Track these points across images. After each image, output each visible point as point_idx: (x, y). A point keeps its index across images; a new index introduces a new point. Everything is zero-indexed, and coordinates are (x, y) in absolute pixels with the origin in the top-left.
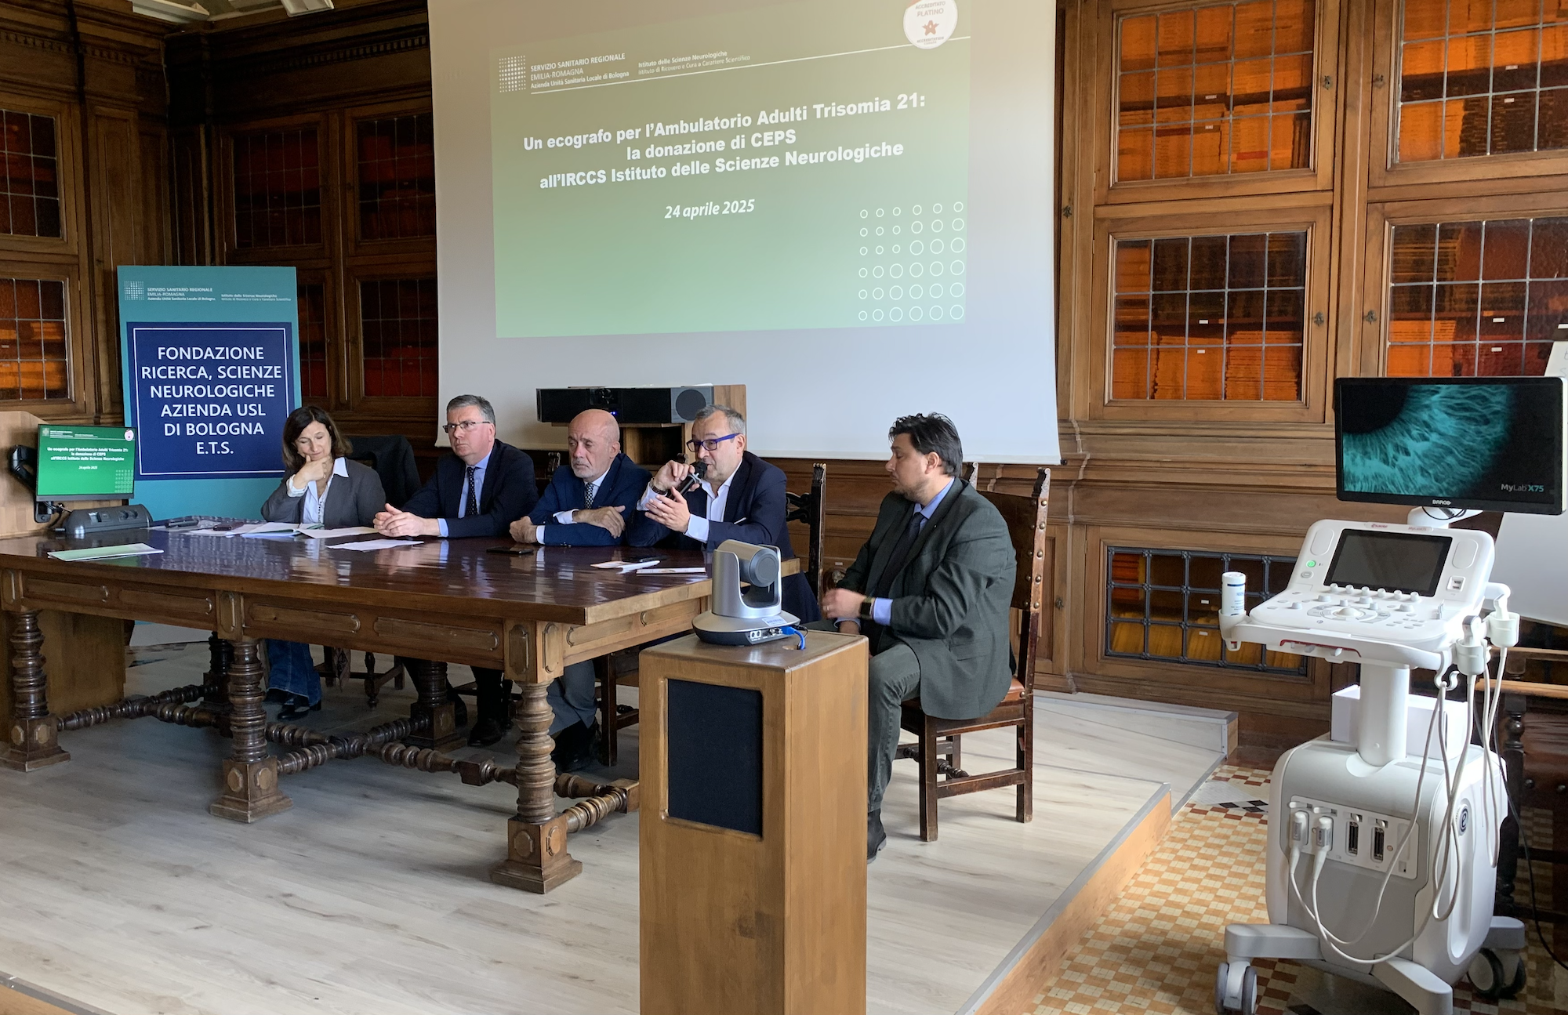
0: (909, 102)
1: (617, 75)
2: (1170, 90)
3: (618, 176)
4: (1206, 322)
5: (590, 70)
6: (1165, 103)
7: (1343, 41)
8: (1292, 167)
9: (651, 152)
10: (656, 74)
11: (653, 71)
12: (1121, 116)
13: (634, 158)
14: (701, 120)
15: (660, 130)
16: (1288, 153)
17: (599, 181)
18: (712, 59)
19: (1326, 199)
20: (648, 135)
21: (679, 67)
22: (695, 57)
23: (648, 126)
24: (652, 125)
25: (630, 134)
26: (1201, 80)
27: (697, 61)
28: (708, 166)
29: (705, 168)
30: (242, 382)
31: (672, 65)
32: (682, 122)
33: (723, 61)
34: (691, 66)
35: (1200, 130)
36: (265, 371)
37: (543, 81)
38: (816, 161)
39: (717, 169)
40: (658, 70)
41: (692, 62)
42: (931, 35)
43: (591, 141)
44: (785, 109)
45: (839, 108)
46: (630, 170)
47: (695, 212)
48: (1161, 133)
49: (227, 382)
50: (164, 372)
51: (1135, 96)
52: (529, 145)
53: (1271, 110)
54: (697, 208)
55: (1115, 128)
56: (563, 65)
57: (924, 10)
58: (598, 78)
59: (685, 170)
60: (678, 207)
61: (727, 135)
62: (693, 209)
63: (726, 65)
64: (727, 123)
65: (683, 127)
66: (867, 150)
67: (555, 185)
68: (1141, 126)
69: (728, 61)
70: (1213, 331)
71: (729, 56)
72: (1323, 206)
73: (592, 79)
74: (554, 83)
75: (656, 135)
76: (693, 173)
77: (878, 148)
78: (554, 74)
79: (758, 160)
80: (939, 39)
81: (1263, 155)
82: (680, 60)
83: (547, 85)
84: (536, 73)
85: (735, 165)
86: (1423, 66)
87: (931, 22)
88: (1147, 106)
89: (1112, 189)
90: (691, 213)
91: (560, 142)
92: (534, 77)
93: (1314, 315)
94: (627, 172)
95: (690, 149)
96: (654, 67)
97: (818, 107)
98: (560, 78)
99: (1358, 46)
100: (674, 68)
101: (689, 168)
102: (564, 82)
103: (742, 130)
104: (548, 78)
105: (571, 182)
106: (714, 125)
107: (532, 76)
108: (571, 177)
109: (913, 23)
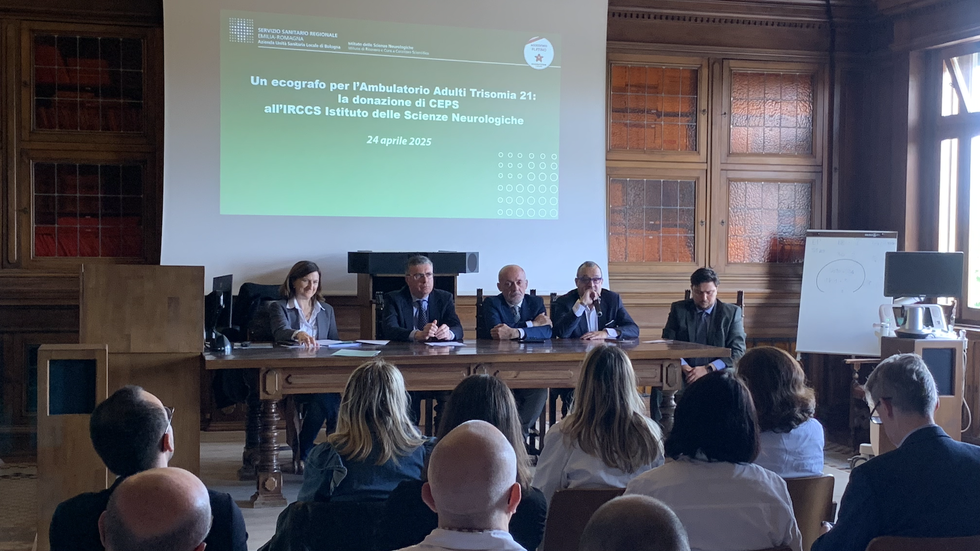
0: (527, 97)
1: (330, 47)
2: (634, 105)
3: (330, 112)
4: (653, 223)
5: (308, 39)
6: (633, 111)
7: (710, 94)
8: (689, 149)
9: (356, 100)
10: (361, 52)
11: (359, 49)
13: (343, 101)
14: (395, 86)
15: (364, 87)
16: (685, 142)
17: (315, 113)
18: (403, 50)
20: (354, 89)
21: (378, 50)
22: (390, 46)
23: (354, 83)
24: (358, 83)
25: (340, 86)
26: (649, 103)
27: (393, 49)
28: (399, 115)
29: (397, 115)
32: (380, 84)
33: (410, 52)
34: (388, 51)
35: (649, 126)
37: (270, 40)
38: (472, 121)
39: (406, 117)
40: (363, 49)
41: (388, 48)
42: (539, 62)
43: (309, 86)
44: (452, 88)
45: (486, 93)
46: (340, 109)
47: (390, 141)
48: (631, 125)
51: (619, 105)
52: (255, 81)
53: (680, 121)
54: (391, 139)
55: (610, 121)
56: (286, 32)
57: (535, 48)
58: (316, 46)
59: (383, 115)
60: (377, 137)
61: (414, 97)
62: (388, 139)
63: (412, 55)
64: (412, 90)
65: (381, 88)
66: (503, 119)
67: (278, 112)
68: (622, 121)
69: (414, 53)
70: (657, 228)
71: (415, 50)
72: (703, 169)
73: (310, 45)
74: (278, 43)
75: (361, 89)
76: (388, 117)
77: (509, 119)
78: (278, 37)
79: (434, 115)
80: (544, 65)
81: (675, 142)
82: (379, 46)
83: (271, 43)
84: (263, 34)
85: (418, 116)
87: (539, 55)
88: (625, 111)
89: (609, 152)
90: (387, 141)
91: (283, 83)
92: (261, 36)
93: (700, 221)
94: (338, 110)
95: (387, 102)
96: (361, 47)
97: (473, 90)
98: (284, 41)
100: (375, 50)
101: (385, 114)
102: (287, 44)
103: (423, 96)
104: (273, 39)
105: (291, 111)
106: (403, 90)
107: (259, 34)
108: (291, 108)
109: (530, 53)
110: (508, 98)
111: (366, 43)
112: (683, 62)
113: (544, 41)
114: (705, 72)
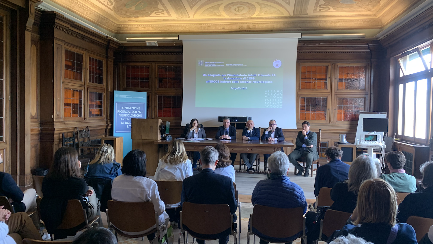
0: (274, 75)
1: (222, 66)
3: (221, 82)
4: (313, 109)
5: (217, 64)
6: (308, 78)
7: (331, 73)
8: (325, 89)
9: (228, 78)
10: (229, 66)
13: (225, 79)
15: (230, 75)
16: (324, 87)
17: (218, 82)
18: (240, 65)
19: (329, 93)
20: (228, 76)
23: (228, 74)
25: (224, 75)
26: (312, 76)
29: (238, 82)
30: (136, 114)
32: (234, 74)
35: (312, 83)
36: (140, 112)
38: (258, 82)
39: (240, 82)
41: (236, 65)
43: (216, 76)
44: (253, 74)
45: (262, 75)
46: (224, 81)
48: (307, 82)
49: (133, 114)
50: (122, 112)
51: (303, 77)
52: (204, 75)
53: (322, 81)
55: (300, 81)
56: (211, 63)
57: (276, 62)
58: (218, 66)
60: (233, 87)
61: (243, 77)
66: (267, 81)
67: (209, 82)
68: (304, 81)
69: (243, 66)
70: (315, 111)
78: (209, 64)
79: (248, 81)
80: (278, 67)
81: (320, 87)
83: (208, 66)
85: (244, 82)
86: (341, 78)
87: (277, 64)
89: (300, 90)
90: (235, 89)
91: (210, 75)
92: (205, 64)
93: (328, 109)
95: (236, 79)
97: (259, 74)
98: (211, 65)
99: (333, 74)
100: (233, 66)
101: (235, 82)
103: (245, 77)
106: (240, 75)
108: (212, 81)
109: (274, 64)
110: (268, 76)
111: (231, 64)
112: (323, 65)
113: (279, 60)
114: (330, 67)
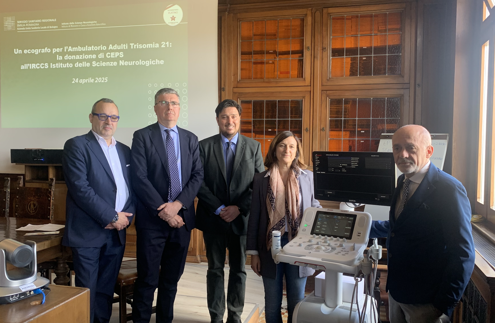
0: (166, 45)
1: (52, 27)
2: (258, 48)
3: (53, 66)
4: (271, 130)
5: (41, 24)
6: (256, 53)
7: (313, 35)
8: (298, 77)
9: (67, 57)
10: (68, 28)
11: (67, 26)
12: (241, 56)
13: (59, 59)
14: (87, 46)
15: (70, 49)
16: (296, 72)
17: (45, 67)
18: (91, 24)
19: (308, 89)
20: (65, 51)
21: (78, 26)
22: (84, 23)
23: (65, 47)
24: (67, 47)
25: (58, 50)
26: (268, 46)
27: (85, 24)
28: (89, 64)
29: (88, 65)
31: (75, 25)
32: (79, 47)
33: (95, 25)
34: (83, 26)
35: (268, 63)
37: (22, 27)
38: (131, 64)
39: (93, 65)
40: (69, 26)
42: (173, 21)
43: (42, 52)
44: (119, 44)
45: (140, 45)
46: (58, 64)
47: (84, 81)
48: (255, 63)
51: (246, 50)
52: (16, 52)
53: (291, 57)
54: (85, 80)
55: (239, 61)
56: (31, 21)
57: (171, 12)
58: (45, 27)
59: (80, 65)
60: (77, 79)
61: (97, 53)
62: (83, 80)
64: (97, 48)
65: (79, 49)
66: (151, 61)
67: (27, 68)
68: (248, 60)
69: (97, 25)
70: (273, 133)
71: (97, 23)
72: (308, 91)
73: (42, 28)
74: (27, 28)
75: (69, 51)
76: (83, 66)
77: (155, 61)
78: (27, 25)
79: (109, 63)
80: (176, 22)
81: (288, 73)
82: (78, 23)
83: (24, 29)
84: (19, 24)
85: (100, 64)
86: (338, 46)
87: (173, 16)
88: (250, 53)
89: (239, 82)
90: (83, 81)
91: (30, 51)
93: (305, 129)
94: (57, 64)
95: (82, 57)
96: (68, 25)
97: (132, 44)
98: (29, 27)
99: (318, 37)
100: (76, 26)
101: (82, 65)
102: (31, 28)
103: (102, 51)
104: (24, 26)
105: (34, 67)
106: (92, 48)
107: (17, 25)
108: (34, 65)
109: (167, 16)
110: (154, 47)
111: (71, 22)
112: (293, 14)
113: (176, 7)
114: (309, 19)
